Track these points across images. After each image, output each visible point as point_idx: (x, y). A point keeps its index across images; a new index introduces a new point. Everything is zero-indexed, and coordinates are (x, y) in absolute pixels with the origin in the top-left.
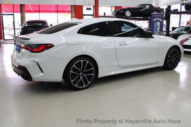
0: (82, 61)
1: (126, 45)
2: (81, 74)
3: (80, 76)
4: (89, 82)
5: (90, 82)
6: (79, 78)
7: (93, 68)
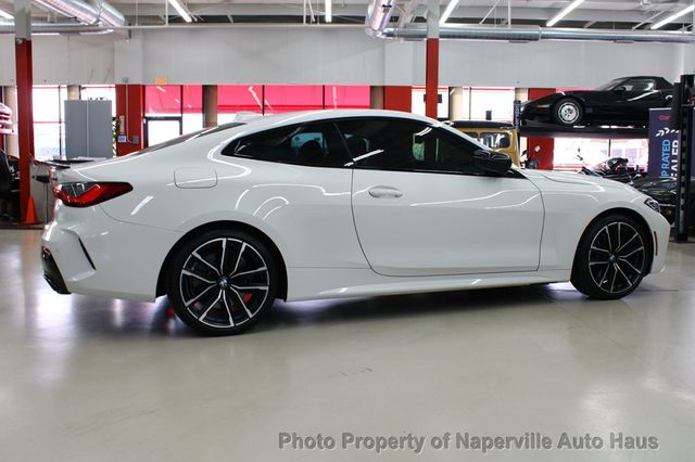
0: (224, 240)
1: (396, 196)
2: (224, 282)
3: (218, 288)
4: (248, 311)
5: (252, 312)
6: (213, 294)
7: (265, 268)
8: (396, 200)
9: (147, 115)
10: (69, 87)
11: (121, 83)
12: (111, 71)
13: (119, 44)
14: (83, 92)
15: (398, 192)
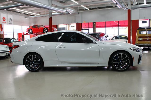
8: (64, 48)
9: (82, 29)
10: (68, 24)
11: (77, 23)
12: (75, 21)
13: (76, 15)
14: (70, 25)
15: (65, 47)
